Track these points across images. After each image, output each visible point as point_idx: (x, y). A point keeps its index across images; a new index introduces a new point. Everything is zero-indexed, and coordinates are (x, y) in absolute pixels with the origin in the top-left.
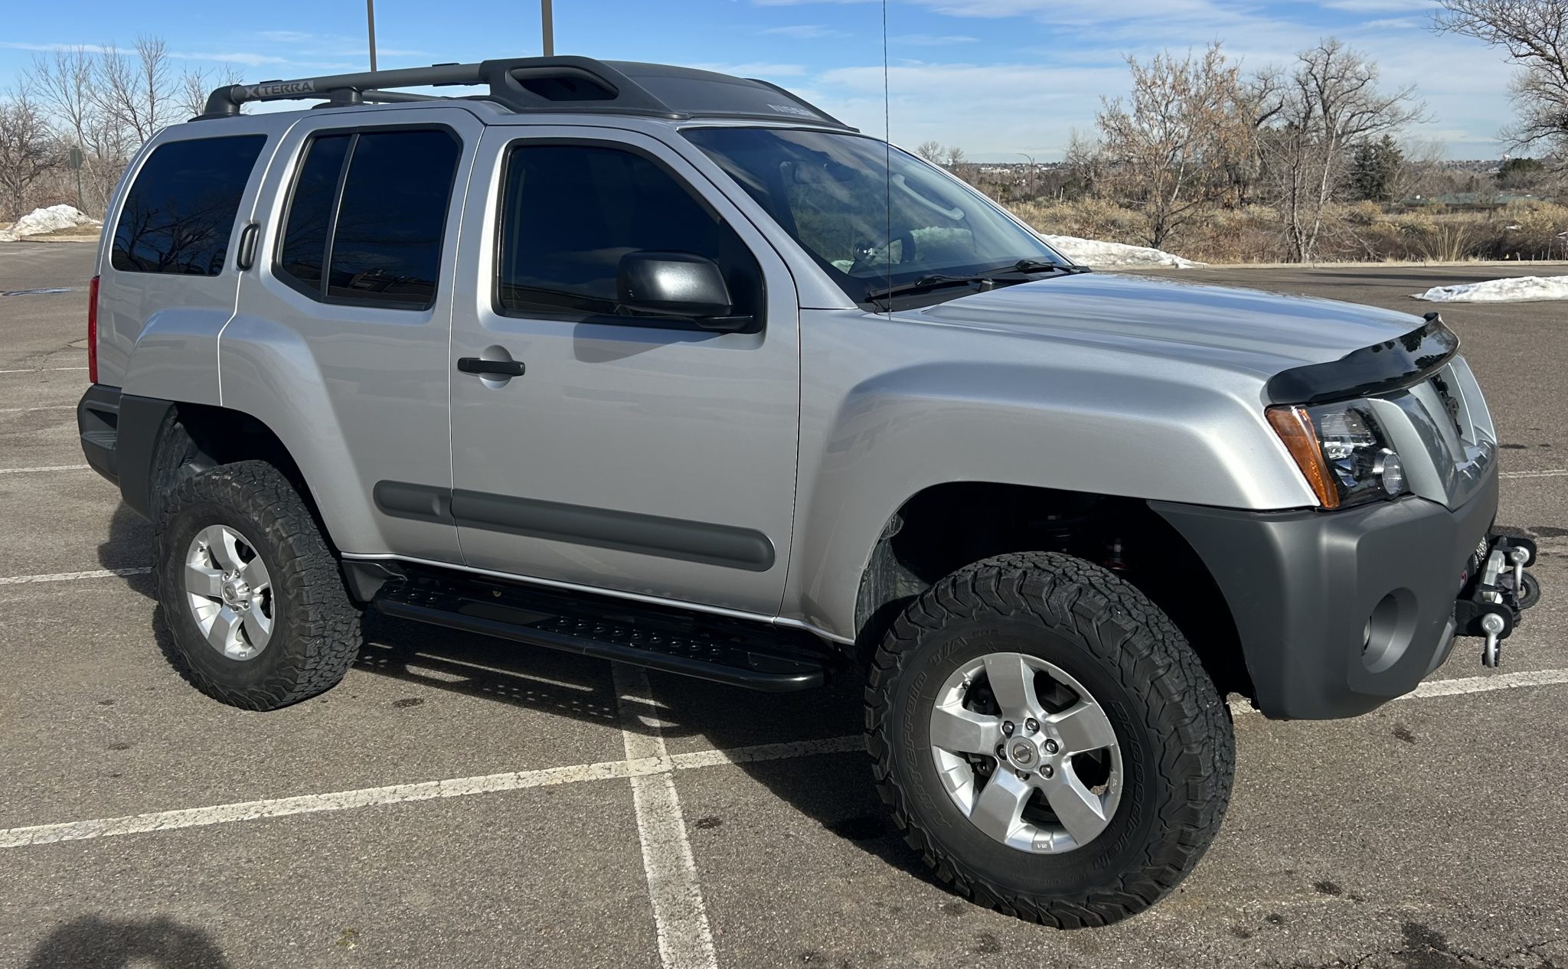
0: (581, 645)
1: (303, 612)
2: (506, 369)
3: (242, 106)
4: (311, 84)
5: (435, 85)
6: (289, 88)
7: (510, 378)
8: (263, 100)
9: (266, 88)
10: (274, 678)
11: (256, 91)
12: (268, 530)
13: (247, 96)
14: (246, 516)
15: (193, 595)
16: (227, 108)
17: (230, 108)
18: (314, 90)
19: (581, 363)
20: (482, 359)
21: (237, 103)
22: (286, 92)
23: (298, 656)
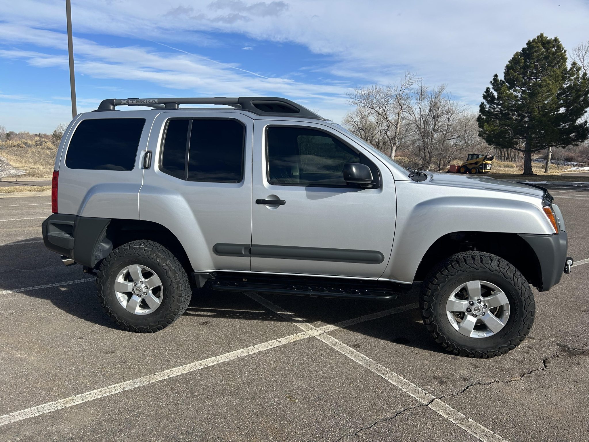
0: (309, 293)
1: (180, 293)
2: (276, 202)
3: (116, 107)
4: (156, 101)
5: (215, 104)
6: (145, 101)
7: (279, 206)
8: (129, 105)
9: (133, 101)
10: (163, 319)
11: (127, 102)
12: (164, 264)
13: (122, 103)
14: (153, 260)
15: (118, 292)
16: (110, 107)
17: (112, 107)
18: (157, 103)
19: (310, 200)
20: (266, 199)
21: (114, 106)
22: (143, 103)
23: (176, 310)
